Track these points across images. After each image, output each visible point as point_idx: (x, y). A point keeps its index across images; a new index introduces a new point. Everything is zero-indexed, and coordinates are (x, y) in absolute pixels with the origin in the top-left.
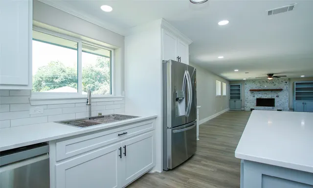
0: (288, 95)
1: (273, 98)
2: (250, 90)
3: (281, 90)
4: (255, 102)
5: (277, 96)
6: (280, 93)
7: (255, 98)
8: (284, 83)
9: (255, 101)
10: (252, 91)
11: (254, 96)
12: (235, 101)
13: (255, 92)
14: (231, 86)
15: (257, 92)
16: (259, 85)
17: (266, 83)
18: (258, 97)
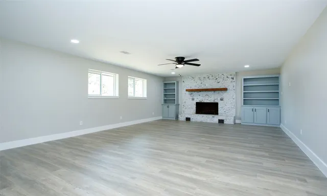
0: (234, 97)
1: (216, 101)
2: (187, 90)
3: (225, 89)
4: (194, 107)
5: (222, 100)
6: (225, 95)
7: (195, 102)
8: (230, 80)
10: (191, 91)
11: (193, 99)
12: (168, 107)
13: (194, 93)
14: (165, 84)
15: (197, 93)
16: (199, 82)
17: (208, 80)
18: (198, 101)
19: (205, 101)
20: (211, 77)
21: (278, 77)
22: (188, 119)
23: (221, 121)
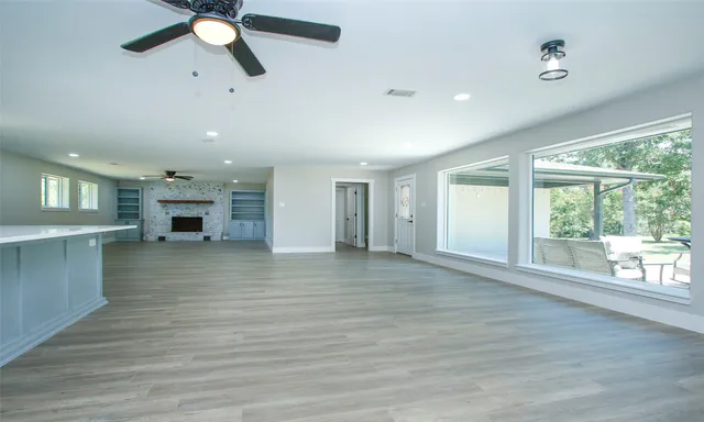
2: (159, 201)
3: (212, 202)
4: (170, 224)
5: (207, 214)
6: (211, 209)
7: (171, 216)
8: (216, 192)
9: (170, 222)
10: (164, 202)
11: (167, 213)
12: (127, 223)
13: (169, 205)
14: (119, 190)
15: (173, 205)
16: (176, 192)
17: (189, 189)
18: (175, 216)
19: (185, 215)
20: (193, 187)
21: (263, 194)
22: (162, 239)
23: (207, 238)
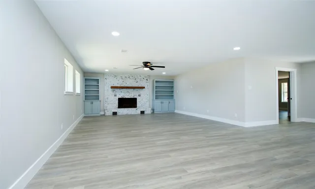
0: (148, 93)
1: (135, 97)
3: (143, 88)
5: (139, 96)
6: (142, 92)
7: (117, 97)
8: (145, 81)
9: (117, 102)
10: (114, 88)
11: (115, 95)
12: (92, 103)
13: (116, 90)
14: (85, 79)
15: (119, 90)
16: (121, 81)
17: (129, 79)
18: (120, 97)
19: (127, 97)
20: (131, 77)
21: (173, 82)
22: (115, 114)
23: (142, 112)
